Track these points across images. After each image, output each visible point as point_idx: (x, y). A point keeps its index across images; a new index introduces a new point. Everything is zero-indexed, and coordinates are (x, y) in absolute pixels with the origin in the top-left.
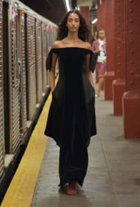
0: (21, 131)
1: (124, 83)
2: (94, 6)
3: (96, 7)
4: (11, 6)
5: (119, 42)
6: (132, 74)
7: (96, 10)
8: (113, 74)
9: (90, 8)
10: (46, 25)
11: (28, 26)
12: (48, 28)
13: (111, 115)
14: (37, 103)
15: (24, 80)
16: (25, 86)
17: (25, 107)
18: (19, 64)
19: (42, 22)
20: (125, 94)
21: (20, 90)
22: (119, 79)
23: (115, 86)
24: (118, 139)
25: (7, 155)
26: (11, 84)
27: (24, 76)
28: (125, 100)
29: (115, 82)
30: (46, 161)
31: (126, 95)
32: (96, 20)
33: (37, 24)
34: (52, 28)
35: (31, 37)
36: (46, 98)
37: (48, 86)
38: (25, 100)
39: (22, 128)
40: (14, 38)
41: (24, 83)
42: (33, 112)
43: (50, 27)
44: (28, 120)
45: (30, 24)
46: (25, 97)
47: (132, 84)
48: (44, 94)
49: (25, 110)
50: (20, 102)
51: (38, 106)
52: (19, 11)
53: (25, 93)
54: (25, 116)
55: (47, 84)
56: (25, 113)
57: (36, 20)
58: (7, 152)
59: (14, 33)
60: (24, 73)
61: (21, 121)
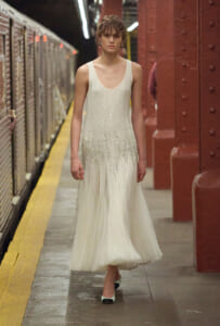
1: (196, 155)
5: (185, 66)
6: (213, 135)
7: (135, 5)
8: (170, 134)
10: (34, 34)
12: (37, 39)
13: (167, 220)
14: (14, 195)
19: (25, 28)
20: (198, 177)
22: (184, 146)
23: (175, 159)
24: (183, 271)
28: (197, 189)
29: (175, 151)
30: (31, 321)
31: (200, 181)
32: (136, 25)
33: (14, 30)
34: (45, 40)
36: (33, 184)
37: (37, 159)
43: (41, 38)
48: (28, 176)
51: (16, 200)
55: (36, 155)
57: (11, 22)
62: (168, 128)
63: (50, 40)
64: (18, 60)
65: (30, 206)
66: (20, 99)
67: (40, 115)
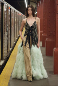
0: (7, 52)
1: (46, 35)
2: (36, 7)
3: (37, 8)
4: (4, 5)
5: (45, 20)
6: (49, 32)
7: (37, 9)
9: (35, 8)
10: (19, 13)
11: (11, 13)
12: (19, 14)
14: (14, 41)
15: (9, 33)
16: (9, 35)
17: (9, 43)
18: (8, 27)
19: (17, 12)
21: (7, 37)
23: (43, 36)
25: (2, 61)
26: (4, 34)
27: (9, 32)
29: (43, 35)
35: (13, 17)
36: (18, 40)
37: (19, 36)
38: (9, 40)
39: (8, 51)
40: (6, 17)
41: (9, 34)
42: (12, 45)
44: (10, 47)
45: (12, 12)
46: (9, 39)
47: (49, 35)
48: (17, 38)
49: (9, 44)
50: (8, 41)
51: (14, 42)
52: (8, 7)
53: (9, 38)
54: (9, 46)
55: (18, 35)
56: (9, 45)
57: (14, 11)
58: (2, 59)
59: (6, 15)
60: (9, 30)
61: (7, 48)
62: (42, 30)
63: (21, 15)
64: (16, 18)
65: (17, 44)
66: (16, 25)
67: (19, 28)
